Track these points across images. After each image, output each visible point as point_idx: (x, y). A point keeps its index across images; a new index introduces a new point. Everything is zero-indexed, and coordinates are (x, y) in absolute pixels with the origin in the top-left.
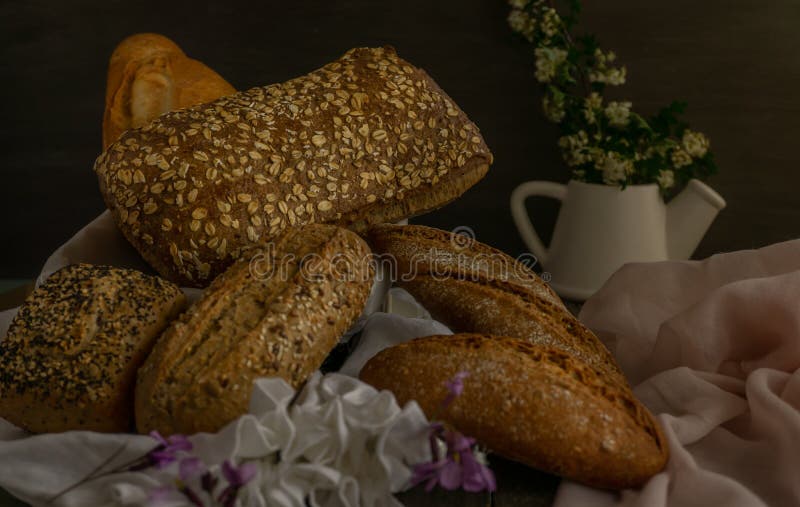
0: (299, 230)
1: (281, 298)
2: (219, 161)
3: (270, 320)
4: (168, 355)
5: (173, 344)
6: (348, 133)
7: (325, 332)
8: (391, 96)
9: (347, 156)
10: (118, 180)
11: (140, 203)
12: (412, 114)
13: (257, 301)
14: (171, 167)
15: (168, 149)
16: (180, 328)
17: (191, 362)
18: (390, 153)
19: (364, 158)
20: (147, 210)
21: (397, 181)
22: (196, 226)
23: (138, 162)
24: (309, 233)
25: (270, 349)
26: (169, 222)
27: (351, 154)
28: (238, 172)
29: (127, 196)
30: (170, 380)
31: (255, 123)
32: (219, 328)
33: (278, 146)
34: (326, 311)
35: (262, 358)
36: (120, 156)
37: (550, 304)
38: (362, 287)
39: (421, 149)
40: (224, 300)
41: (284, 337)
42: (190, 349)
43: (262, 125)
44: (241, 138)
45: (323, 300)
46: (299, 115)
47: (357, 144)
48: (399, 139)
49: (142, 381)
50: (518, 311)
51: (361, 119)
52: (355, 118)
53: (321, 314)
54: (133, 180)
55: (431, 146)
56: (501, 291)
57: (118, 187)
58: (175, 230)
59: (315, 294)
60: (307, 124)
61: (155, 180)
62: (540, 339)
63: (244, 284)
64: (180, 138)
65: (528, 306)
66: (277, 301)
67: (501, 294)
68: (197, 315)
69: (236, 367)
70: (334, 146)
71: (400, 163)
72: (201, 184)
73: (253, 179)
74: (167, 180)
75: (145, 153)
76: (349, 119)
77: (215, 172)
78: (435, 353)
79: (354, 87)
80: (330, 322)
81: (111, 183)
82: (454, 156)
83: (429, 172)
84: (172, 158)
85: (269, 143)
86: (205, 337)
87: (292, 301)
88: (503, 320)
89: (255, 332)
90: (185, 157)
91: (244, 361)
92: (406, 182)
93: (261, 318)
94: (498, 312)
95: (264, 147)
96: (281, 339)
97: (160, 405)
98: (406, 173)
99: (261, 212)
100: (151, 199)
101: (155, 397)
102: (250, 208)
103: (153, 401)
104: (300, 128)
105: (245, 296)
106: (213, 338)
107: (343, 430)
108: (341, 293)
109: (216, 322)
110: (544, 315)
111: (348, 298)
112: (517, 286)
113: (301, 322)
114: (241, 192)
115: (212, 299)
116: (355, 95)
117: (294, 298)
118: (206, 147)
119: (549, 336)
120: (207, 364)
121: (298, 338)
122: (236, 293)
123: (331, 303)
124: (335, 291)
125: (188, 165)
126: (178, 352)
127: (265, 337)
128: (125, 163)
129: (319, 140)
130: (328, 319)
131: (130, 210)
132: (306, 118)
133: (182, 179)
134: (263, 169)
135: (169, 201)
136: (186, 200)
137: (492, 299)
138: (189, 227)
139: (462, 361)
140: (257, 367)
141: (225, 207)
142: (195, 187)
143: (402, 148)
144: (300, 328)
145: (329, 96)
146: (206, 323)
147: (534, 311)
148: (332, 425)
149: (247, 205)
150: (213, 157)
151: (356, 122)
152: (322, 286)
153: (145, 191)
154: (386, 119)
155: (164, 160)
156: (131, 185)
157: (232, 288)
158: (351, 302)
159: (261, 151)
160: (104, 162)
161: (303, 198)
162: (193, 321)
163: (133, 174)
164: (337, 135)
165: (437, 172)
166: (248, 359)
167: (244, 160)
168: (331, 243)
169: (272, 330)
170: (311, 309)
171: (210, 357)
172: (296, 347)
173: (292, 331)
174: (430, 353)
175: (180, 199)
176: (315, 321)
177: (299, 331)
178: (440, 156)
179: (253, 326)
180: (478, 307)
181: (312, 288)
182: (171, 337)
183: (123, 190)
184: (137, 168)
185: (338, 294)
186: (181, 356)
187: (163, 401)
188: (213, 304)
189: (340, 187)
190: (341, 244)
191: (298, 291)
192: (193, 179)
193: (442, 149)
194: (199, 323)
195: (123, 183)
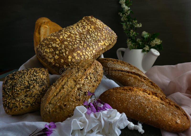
0: (84, 61)
1: (80, 80)
2: (71, 44)
3: (78, 86)
4: (49, 96)
5: (51, 93)
6: (93, 35)
7: (92, 89)
8: (98, 26)
9: (95, 40)
10: (45, 51)
11: (53, 56)
12: (104, 29)
13: (74, 80)
14: (60, 47)
15: (57, 42)
16: (53, 88)
17: (56, 98)
18: (102, 38)
19: (98, 40)
20: (56, 58)
21: (105, 44)
22: (70, 60)
23: (50, 46)
24: (87, 61)
25: (78, 95)
26: (62, 60)
27: (95, 39)
28: (76, 46)
29: (49, 55)
30: (50, 103)
31: (74, 34)
32: (64, 88)
33: (81, 39)
34: (92, 83)
35: (76, 98)
36: (44, 45)
37: (146, 78)
38: (101, 76)
39: (107, 37)
40: (65, 80)
41: (81, 91)
42: (55, 94)
43: (76, 35)
44: (73, 38)
45: (92, 80)
46: (82, 31)
47: (96, 37)
48: (103, 35)
49: (42, 102)
50: (139, 80)
51: (95, 31)
52: (93, 31)
53: (91, 84)
54: (50, 51)
55: (109, 36)
56: (134, 75)
57: (46, 53)
58: (65, 62)
59: (89, 78)
60: (85, 33)
61: (56, 50)
62: (145, 87)
63: (70, 75)
64: (59, 39)
65: (141, 79)
66: (79, 81)
67: (134, 76)
68: (58, 84)
69: (68, 100)
70: (92, 38)
71: (104, 40)
72: (68, 50)
73: (79, 47)
74: (59, 50)
75: (52, 44)
76: (92, 31)
77: (71, 46)
78: (122, 93)
79: (90, 24)
80: (93, 86)
81: (43, 52)
82: (113, 38)
83: (110, 42)
84: (59, 44)
85: (79, 38)
86: (60, 91)
87: (84, 81)
88: (135, 82)
89: (74, 90)
90: (62, 44)
91: (71, 98)
92: (106, 44)
93: (75, 85)
94: (134, 80)
95: (79, 39)
96: (81, 92)
97: (47, 111)
98: (106, 42)
99: (83, 55)
100: (56, 55)
101: (46, 108)
102: (80, 54)
103: (45, 109)
104: (84, 34)
105: (71, 79)
106: (62, 91)
107: (103, 122)
108: (96, 78)
109: (63, 86)
110: (145, 81)
111: (98, 79)
112: (137, 73)
113: (86, 87)
114: (78, 51)
115: (62, 79)
116: (91, 26)
117: (84, 80)
118: (66, 41)
119: (148, 86)
120: (60, 99)
121: (85, 91)
122: (68, 78)
123: (93, 81)
124: (94, 77)
125: (64, 46)
126: (52, 95)
127: (76, 91)
128: (46, 47)
129: (89, 37)
130: (93, 85)
131: (51, 58)
132: (84, 32)
133: (63, 49)
134: (80, 45)
135: (62, 55)
136: (66, 54)
137: (132, 77)
138: (68, 61)
139: (131, 96)
140: (74, 100)
141: (75, 54)
142: (67, 51)
143: (104, 37)
144: (86, 88)
145: (86, 27)
146: (60, 86)
147: (143, 80)
148: (99, 120)
149: (80, 53)
150: (69, 43)
151: (94, 32)
152: (91, 76)
153: (54, 53)
154: (99, 31)
155: (57, 45)
156: (50, 52)
157: (67, 76)
158: (98, 80)
159: (78, 40)
160: (39, 47)
161: (90, 50)
162: (57, 86)
163: (50, 49)
164: (91, 35)
165: (111, 41)
166: (72, 98)
167: (76, 43)
168: (93, 64)
169: (78, 89)
170: (89, 83)
171: (61, 97)
172: (85, 94)
173: (84, 89)
174: (121, 93)
175: (64, 54)
176: (90, 86)
177: (85, 89)
178: (111, 38)
179: (73, 88)
180: (128, 79)
181: (88, 77)
182: (50, 91)
183: (48, 54)
184: (50, 48)
185: (95, 78)
186: (53, 96)
187: (48, 110)
188: (62, 81)
189: (96, 47)
190: (95, 64)
191: (85, 77)
192: (66, 49)
193: (111, 36)
194: (58, 86)
195: (47, 52)
